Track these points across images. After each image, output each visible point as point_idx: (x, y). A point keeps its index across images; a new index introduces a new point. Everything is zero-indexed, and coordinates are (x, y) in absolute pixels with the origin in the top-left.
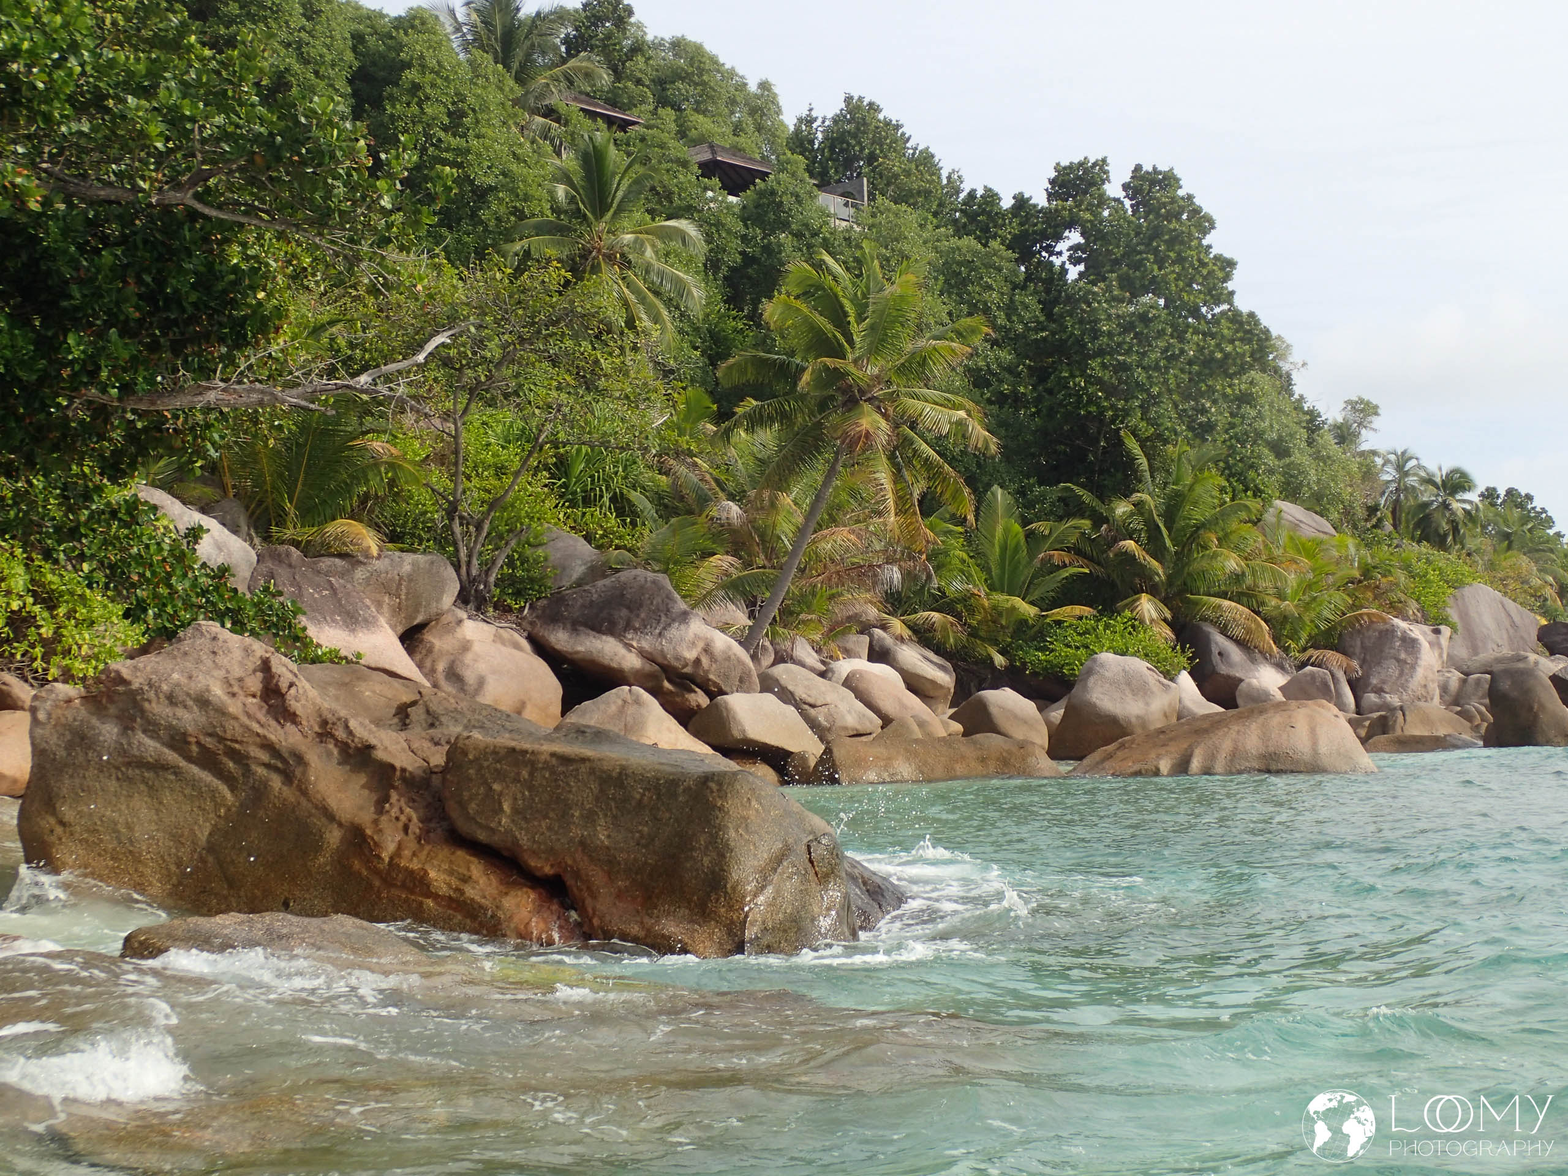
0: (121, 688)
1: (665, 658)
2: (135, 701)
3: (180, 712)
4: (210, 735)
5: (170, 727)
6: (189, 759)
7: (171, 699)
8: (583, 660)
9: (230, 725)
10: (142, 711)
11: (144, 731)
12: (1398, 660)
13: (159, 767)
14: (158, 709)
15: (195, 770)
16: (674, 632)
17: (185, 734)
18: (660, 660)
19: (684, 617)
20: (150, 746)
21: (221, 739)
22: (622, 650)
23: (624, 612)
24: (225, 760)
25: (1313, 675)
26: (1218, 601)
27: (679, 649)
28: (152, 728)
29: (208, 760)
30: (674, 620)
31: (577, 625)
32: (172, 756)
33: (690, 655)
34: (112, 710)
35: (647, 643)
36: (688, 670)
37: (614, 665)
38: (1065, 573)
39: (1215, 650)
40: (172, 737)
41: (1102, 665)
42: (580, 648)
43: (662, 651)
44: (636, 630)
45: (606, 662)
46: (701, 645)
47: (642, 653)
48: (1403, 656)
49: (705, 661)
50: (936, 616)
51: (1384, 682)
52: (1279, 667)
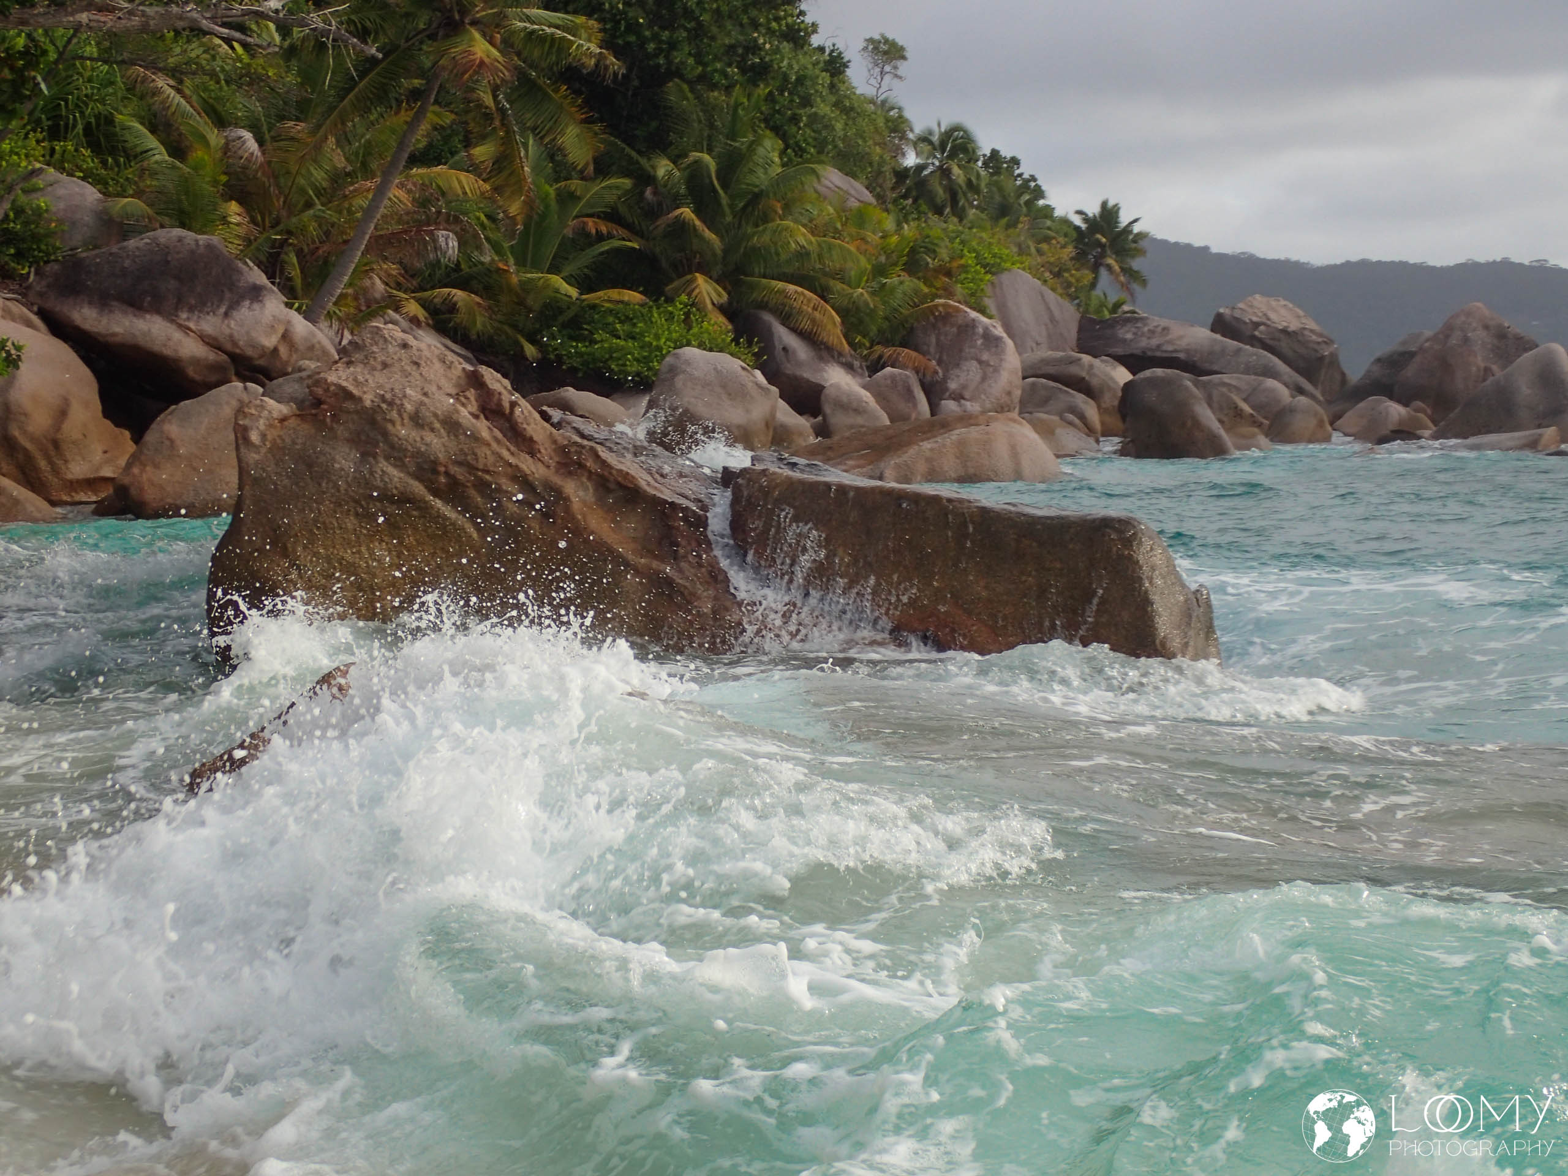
0: (349, 405)
1: (235, 343)
2: (373, 422)
3: (429, 437)
4: (460, 464)
5: (418, 454)
6: (436, 493)
7: (417, 421)
8: (122, 345)
9: (482, 451)
10: (385, 434)
11: (387, 458)
12: (980, 362)
13: (405, 499)
14: (403, 431)
15: (438, 503)
16: (245, 313)
17: (435, 463)
18: (229, 347)
19: (255, 293)
20: (394, 476)
21: (472, 468)
22: (177, 335)
23: (173, 284)
24: (472, 492)
25: (893, 377)
26: (780, 285)
27: (254, 334)
28: (397, 454)
29: (453, 492)
30: (242, 298)
31: (104, 300)
32: (418, 488)
33: (270, 341)
34: (340, 430)
35: (210, 324)
36: (262, 362)
37: (167, 352)
38: (605, 247)
39: (779, 347)
40: (420, 467)
41: (688, 363)
42: (118, 329)
43: (231, 336)
44: (191, 309)
45: (156, 348)
46: (281, 330)
47: (205, 339)
48: (985, 356)
49: (283, 351)
50: (458, 295)
51: (964, 387)
52: (849, 367)
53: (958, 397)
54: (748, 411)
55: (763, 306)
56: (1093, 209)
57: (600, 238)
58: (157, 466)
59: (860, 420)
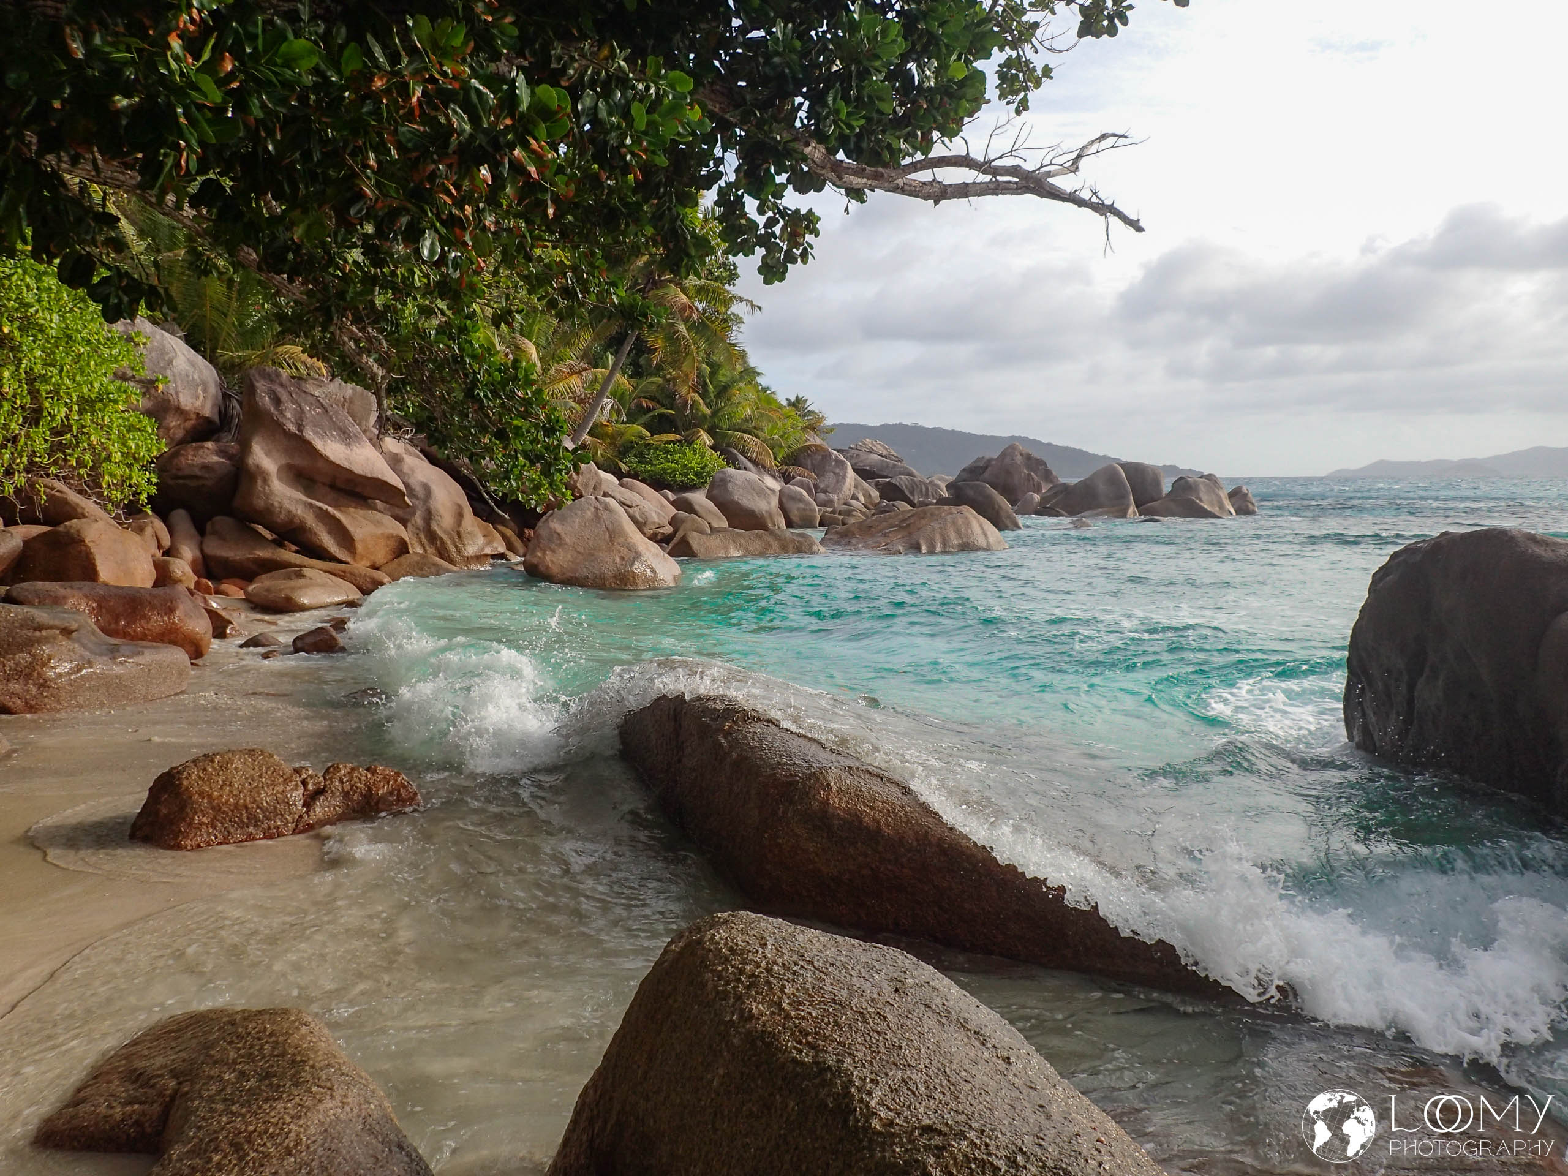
12: (834, 473)
25: (801, 482)
26: (740, 434)
38: (655, 413)
48: (837, 471)
51: (828, 486)
52: (774, 477)
53: (825, 492)
54: (769, 503)
55: (729, 445)
56: (793, 399)
57: (649, 410)
58: (553, 551)
59: (802, 505)
